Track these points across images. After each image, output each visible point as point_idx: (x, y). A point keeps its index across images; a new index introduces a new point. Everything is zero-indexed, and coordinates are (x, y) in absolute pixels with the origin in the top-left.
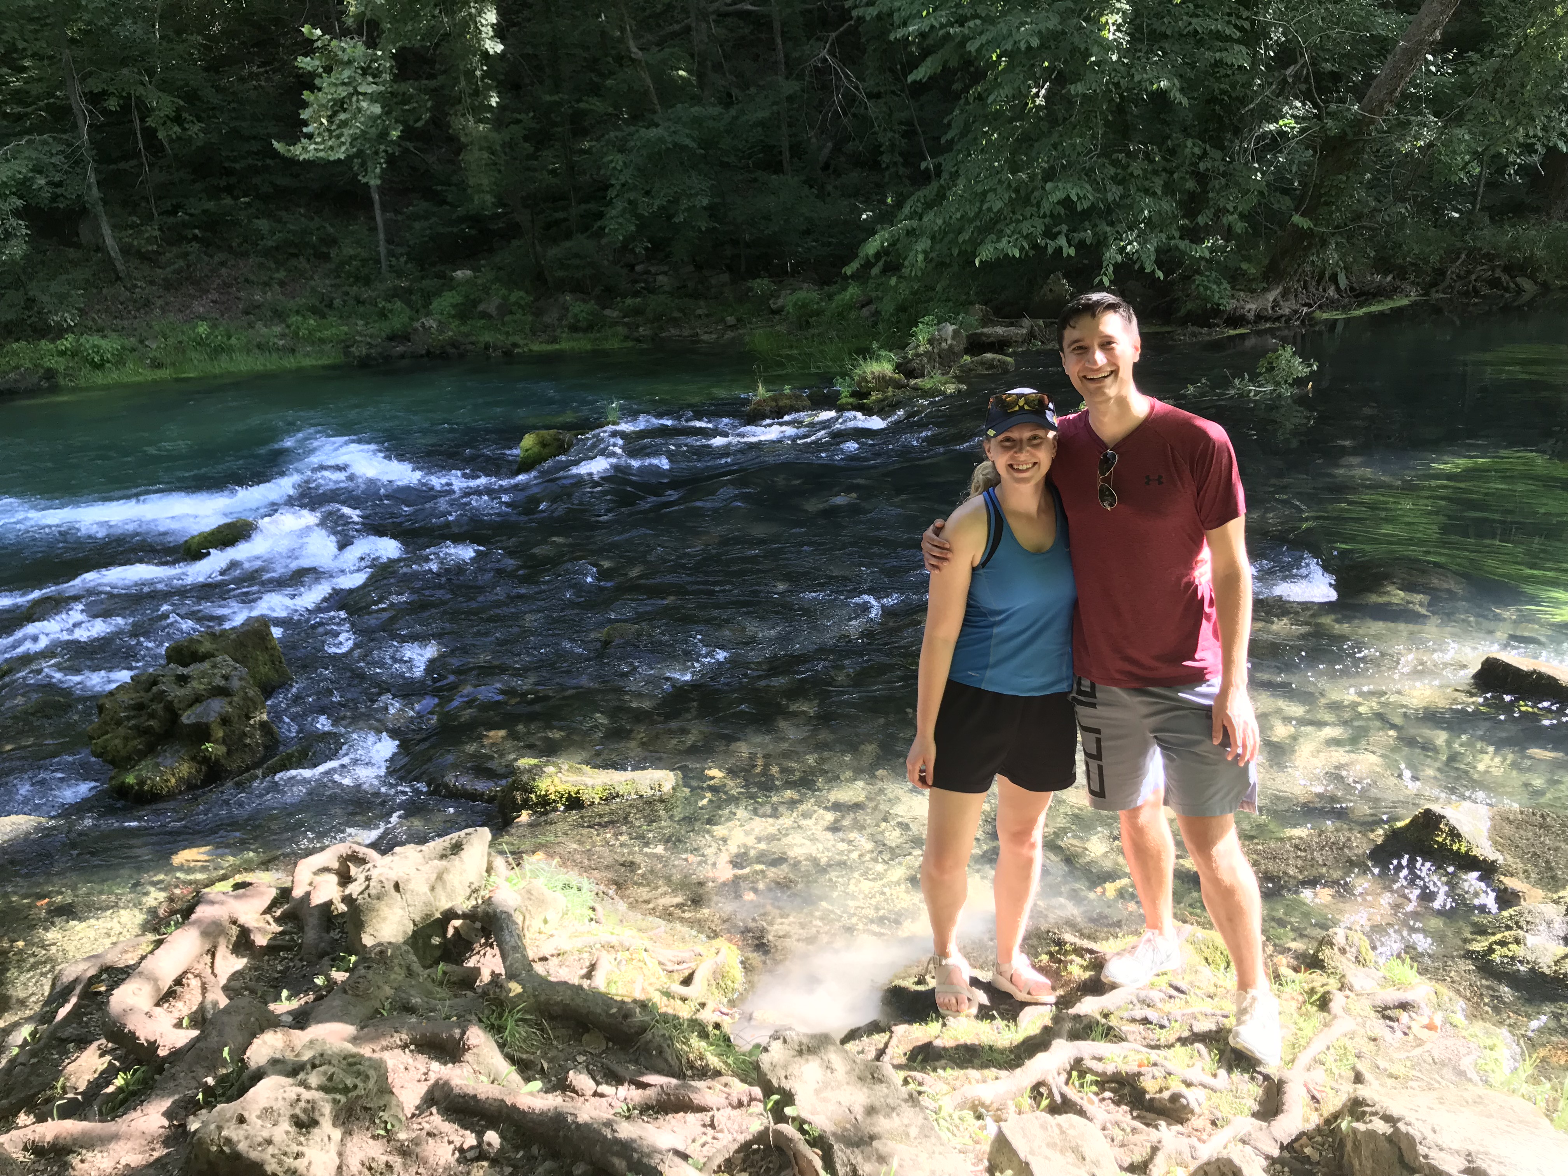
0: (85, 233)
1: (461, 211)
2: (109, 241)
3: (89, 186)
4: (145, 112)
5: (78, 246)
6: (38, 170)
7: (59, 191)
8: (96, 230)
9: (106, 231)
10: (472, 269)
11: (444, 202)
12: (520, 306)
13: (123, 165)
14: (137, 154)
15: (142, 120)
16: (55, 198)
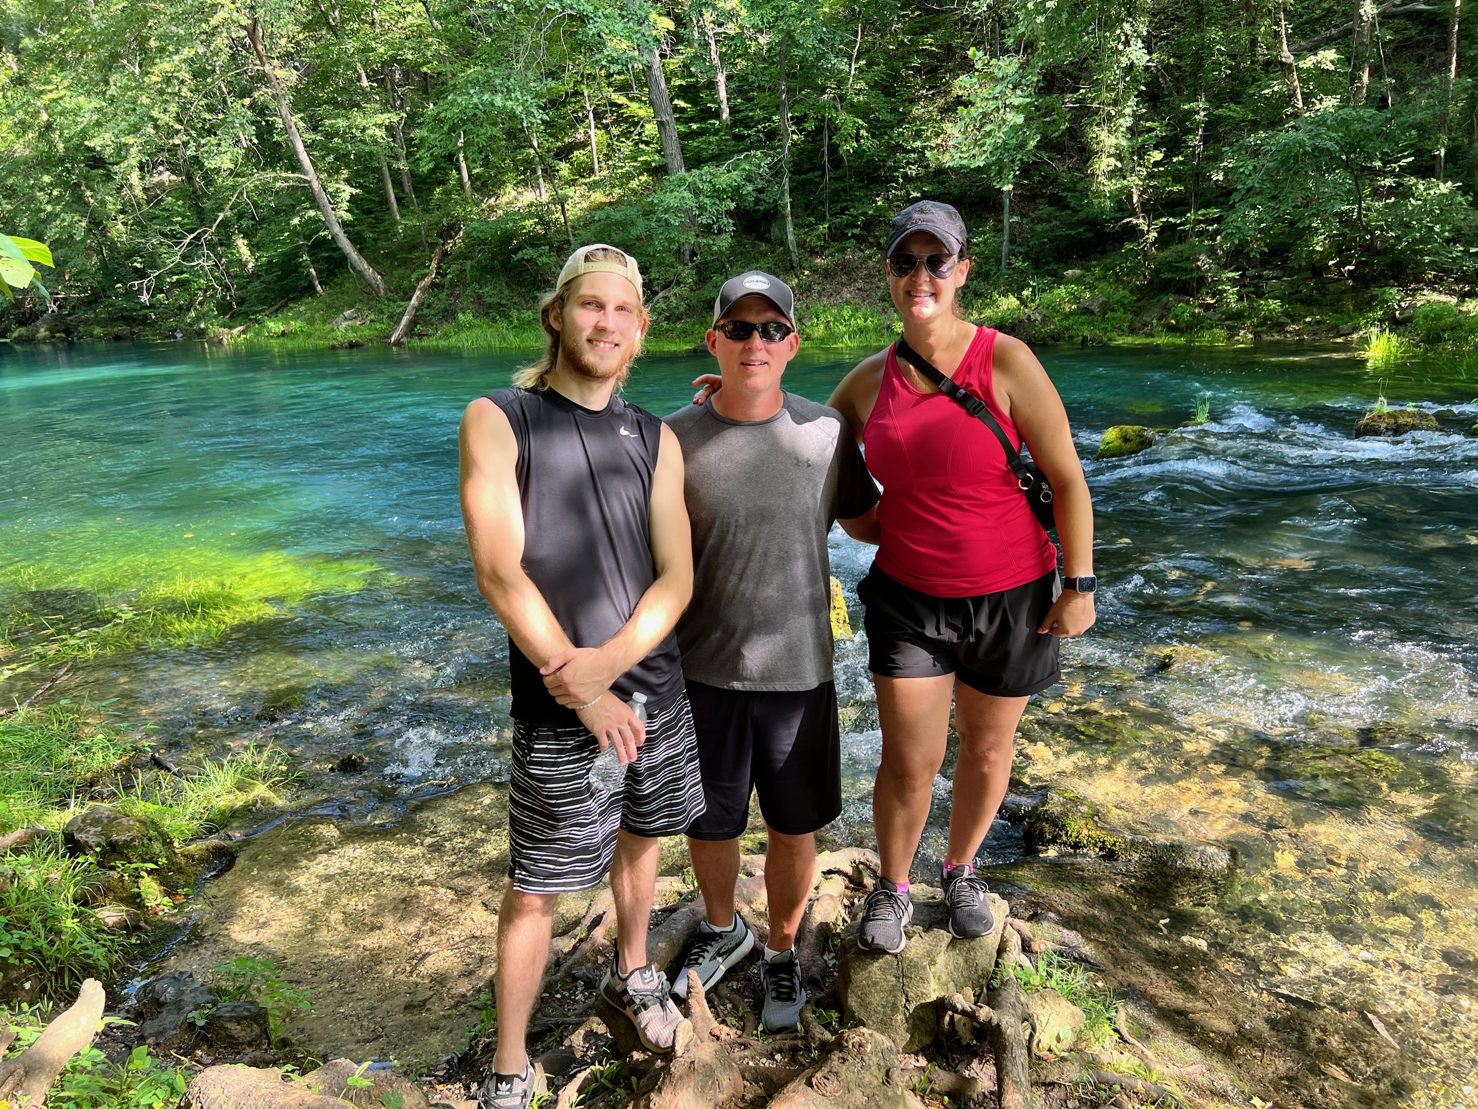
0: (775, 231)
1: (1082, 215)
2: (791, 237)
3: (783, 194)
4: (834, 130)
5: (768, 241)
6: (749, 179)
7: (762, 196)
8: (783, 227)
9: (790, 228)
10: (1083, 268)
11: (1067, 207)
12: (1123, 305)
13: (810, 175)
14: (822, 168)
15: (830, 138)
16: (757, 202)
